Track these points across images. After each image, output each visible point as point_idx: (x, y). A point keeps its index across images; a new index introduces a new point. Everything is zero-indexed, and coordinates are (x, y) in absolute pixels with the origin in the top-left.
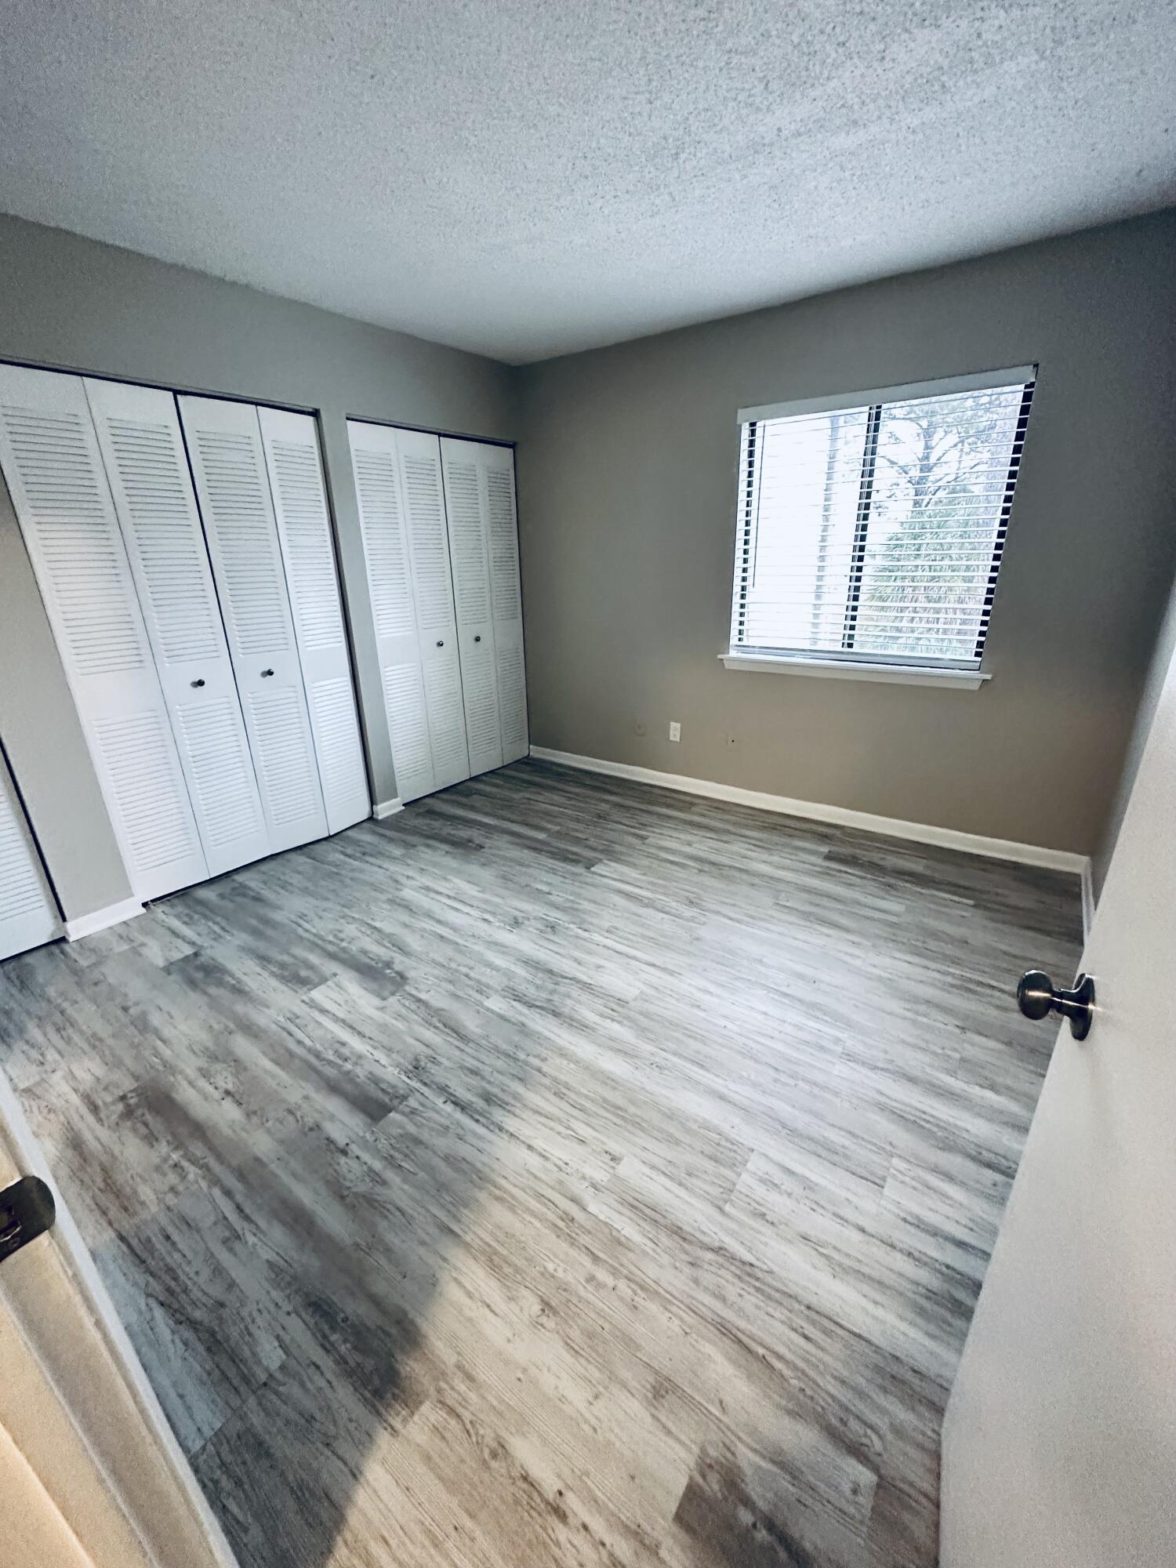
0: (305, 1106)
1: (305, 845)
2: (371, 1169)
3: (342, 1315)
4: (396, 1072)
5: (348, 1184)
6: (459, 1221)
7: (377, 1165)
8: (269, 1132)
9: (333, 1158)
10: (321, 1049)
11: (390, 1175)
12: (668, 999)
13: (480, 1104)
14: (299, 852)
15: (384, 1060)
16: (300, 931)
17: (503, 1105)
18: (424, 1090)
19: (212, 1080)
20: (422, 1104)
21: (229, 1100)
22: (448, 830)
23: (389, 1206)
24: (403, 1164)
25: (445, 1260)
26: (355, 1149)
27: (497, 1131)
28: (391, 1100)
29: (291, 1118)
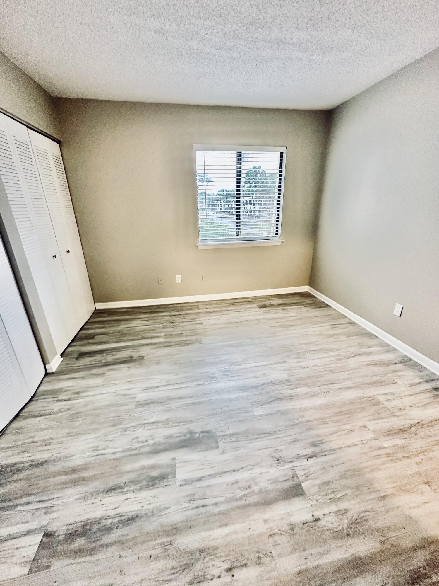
0: (271, 525)
1: (19, 412)
2: (336, 512)
3: (421, 569)
4: (275, 469)
5: (340, 528)
6: (379, 491)
7: (334, 508)
8: (280, 555)
9: (319, 527)
10: (232, 495)
11: (343, 506)
12: (295, 371)
13: (316, 449)
14: (18, 418)
15: (264, 470)
16: (108, 457)
17: (321, 442)
18: (295, 464)
19: (209, 577)
20: (304, 470)
21: (236, 572)
22: (110, 358)
23: (362, 515)
24: (338, 496)
25: (398, 507)
26: (318, 514)
27: (334, 452)
28: (293, 481)
29: (277, 538)
